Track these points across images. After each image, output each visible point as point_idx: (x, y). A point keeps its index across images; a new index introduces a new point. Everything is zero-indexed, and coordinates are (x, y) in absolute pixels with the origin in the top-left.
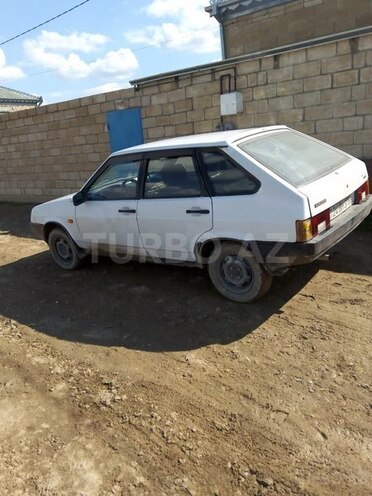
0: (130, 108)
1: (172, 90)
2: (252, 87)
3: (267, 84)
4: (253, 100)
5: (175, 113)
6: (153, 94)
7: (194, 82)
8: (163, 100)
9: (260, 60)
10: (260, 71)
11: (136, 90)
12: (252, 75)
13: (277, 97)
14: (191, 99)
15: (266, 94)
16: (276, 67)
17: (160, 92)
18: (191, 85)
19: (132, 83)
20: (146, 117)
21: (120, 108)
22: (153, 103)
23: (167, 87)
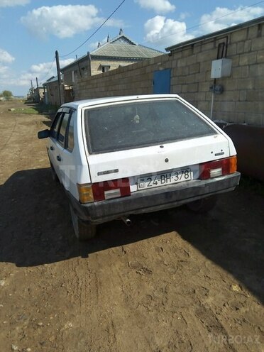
0: (165, 69)
1: (189, 56)
2: (240, 54)
3: (250, 51)
4: (239, 66)
5: (189, 75)
6: (178, 59)
7: (203, 49)
8: (184, 64)
9: (248, 28)
10: (247, 39)
11: (170, 55)
12: (241, 43)
13: (257, 63)
14: (199, 63)
15: (248, 61)
16: (259, 36)
17: (183, 57)
18: (200, 52)
19: (167, 50)
20: (174, 77)
21: (161, 69)
22: (179, 65)
23: (186, 52)
